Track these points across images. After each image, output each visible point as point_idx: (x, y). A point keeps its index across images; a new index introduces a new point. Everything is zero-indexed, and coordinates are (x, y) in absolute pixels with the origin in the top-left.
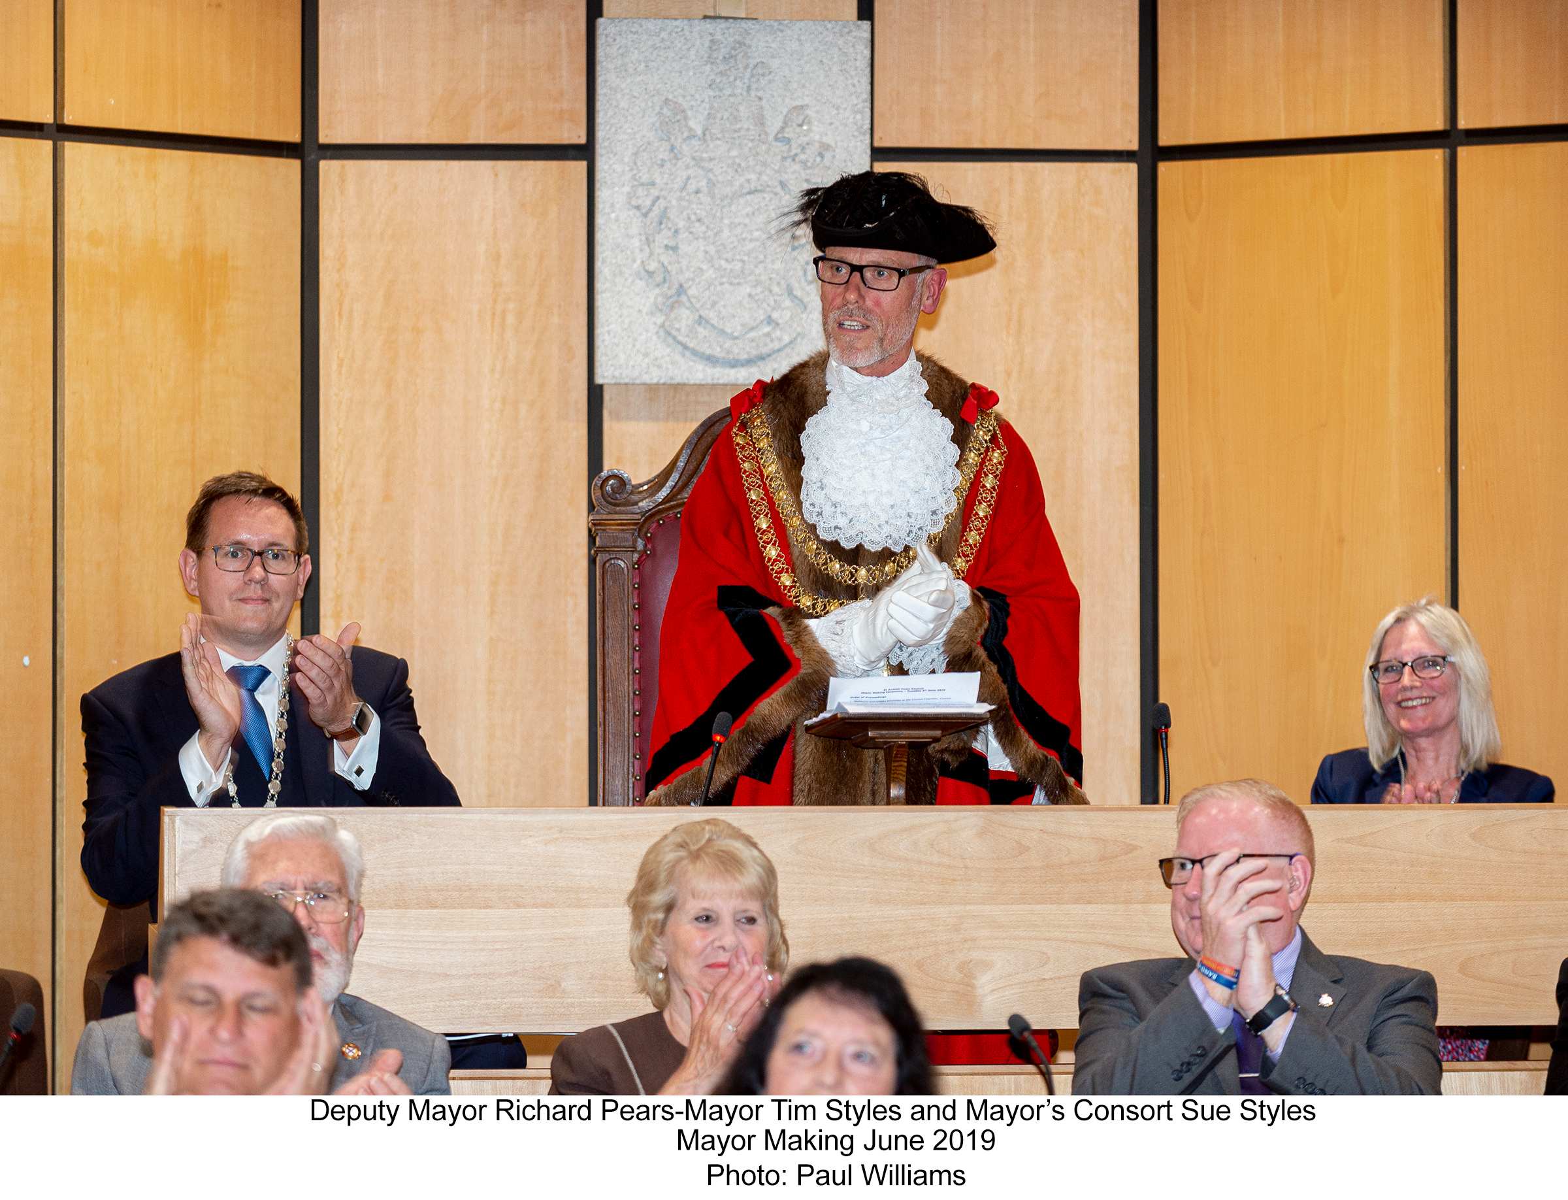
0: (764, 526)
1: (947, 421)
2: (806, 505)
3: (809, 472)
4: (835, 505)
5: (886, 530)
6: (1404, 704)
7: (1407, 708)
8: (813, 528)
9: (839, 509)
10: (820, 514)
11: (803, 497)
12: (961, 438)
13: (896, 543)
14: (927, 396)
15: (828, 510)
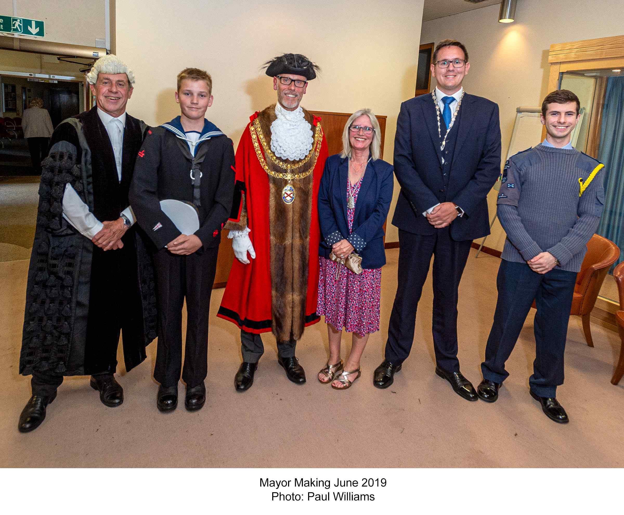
0: (256, 146)
1: (309, 124)
2: (272, 147)
3: (273, 137)
4: (280, 147)
5: (294, 155)
6: (357, 139)
7: (358, 140)
8: (274, 153)
9: (282, 148)
10: (276, 149)
11: (271, 144)
12: (313, 129)
13: (297, 158)
14: (304, 118)
15: (278, 148)
